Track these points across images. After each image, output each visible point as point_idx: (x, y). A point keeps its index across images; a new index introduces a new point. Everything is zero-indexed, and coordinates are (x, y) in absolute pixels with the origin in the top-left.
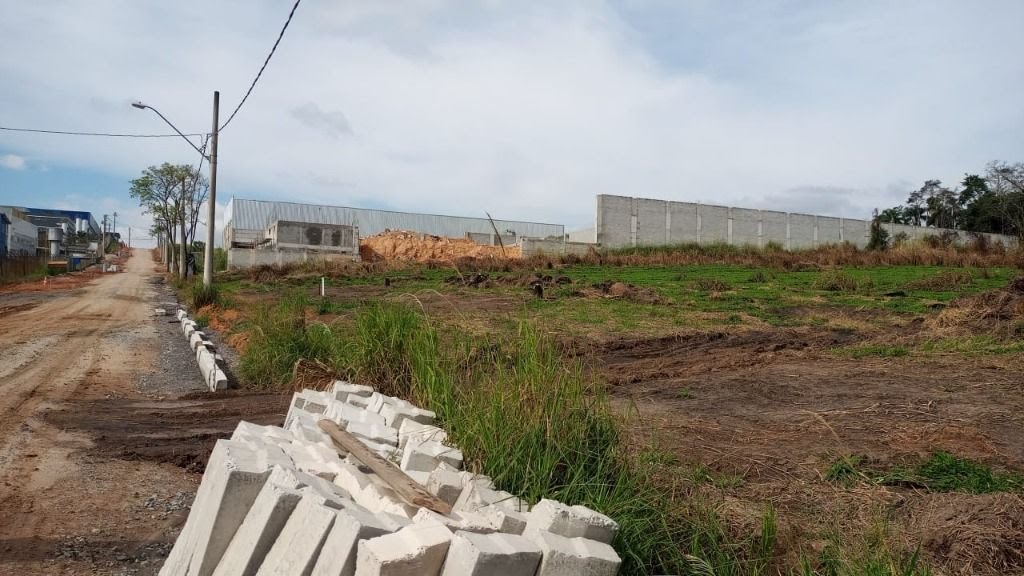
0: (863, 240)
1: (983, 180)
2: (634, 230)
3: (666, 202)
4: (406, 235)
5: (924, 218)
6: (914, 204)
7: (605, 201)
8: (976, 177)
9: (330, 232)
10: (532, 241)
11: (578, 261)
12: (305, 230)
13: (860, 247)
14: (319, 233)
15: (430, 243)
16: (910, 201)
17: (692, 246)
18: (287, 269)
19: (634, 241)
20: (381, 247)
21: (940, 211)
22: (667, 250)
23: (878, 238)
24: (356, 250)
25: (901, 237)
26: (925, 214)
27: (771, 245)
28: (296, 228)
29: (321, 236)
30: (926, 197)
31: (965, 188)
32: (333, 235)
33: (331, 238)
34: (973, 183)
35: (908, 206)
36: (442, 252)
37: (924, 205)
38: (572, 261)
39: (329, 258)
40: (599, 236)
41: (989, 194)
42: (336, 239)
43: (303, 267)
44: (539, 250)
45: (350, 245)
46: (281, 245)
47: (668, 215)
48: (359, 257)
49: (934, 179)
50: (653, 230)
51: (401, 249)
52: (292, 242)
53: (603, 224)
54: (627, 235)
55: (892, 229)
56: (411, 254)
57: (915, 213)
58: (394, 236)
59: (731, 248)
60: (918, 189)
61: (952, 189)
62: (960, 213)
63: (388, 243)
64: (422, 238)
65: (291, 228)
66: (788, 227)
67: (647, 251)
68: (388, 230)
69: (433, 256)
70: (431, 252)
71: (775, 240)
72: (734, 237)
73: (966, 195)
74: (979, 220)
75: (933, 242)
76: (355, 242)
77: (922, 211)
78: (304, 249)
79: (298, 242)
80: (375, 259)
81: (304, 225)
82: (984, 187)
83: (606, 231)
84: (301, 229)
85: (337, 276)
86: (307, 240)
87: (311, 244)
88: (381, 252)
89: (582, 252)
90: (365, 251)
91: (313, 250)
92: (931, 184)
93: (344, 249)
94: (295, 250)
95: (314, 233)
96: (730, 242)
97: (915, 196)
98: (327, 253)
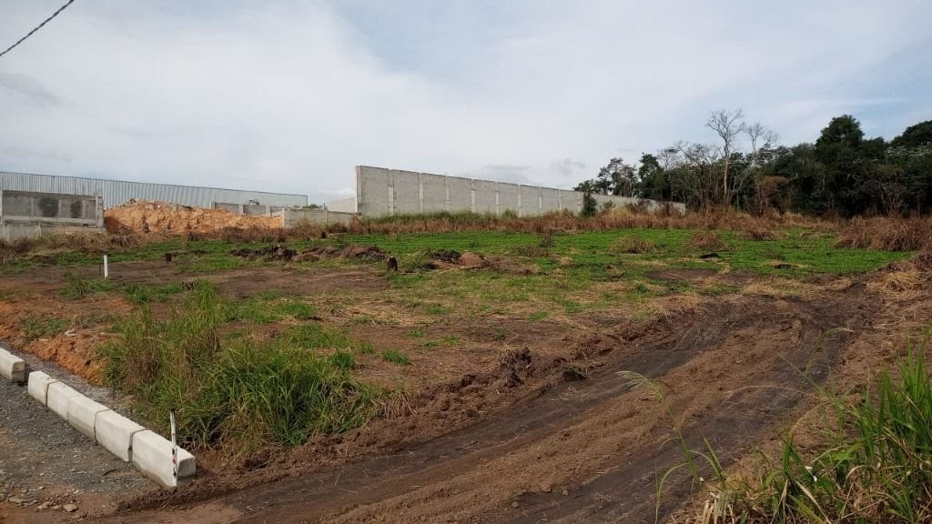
0: (577, 207)
1: (655, 159)
2: (391, 200)
3: (418, 174)
4: (155, 205)
5: (611, 189)
6: (603, 178)
7: (364, 172)
8: (650, 156)
9: (68, 203)
10: (295, 210)
11: (344, 230)
12: (38, 200)
13: (576, 214)
14: (55, 203)
15: (184, 214)
16: (601, 175)
17: (443, 215)
18: (24, 247)
19: (391, 210)
20: (129, 218)
21: (623, 184)
22: (421, 217)
23: (589, 207)
24: (101, 222)
25: (609, 205)
26: (611, 186)
27: (507, 213)
28: (25, 199)
29: (57, 208)
30: (612, 172)
31: (642, 165)
32: (72, 206)
33: (69, 209)
34: (649, 160)
35: (599, 179)
36: (198, 222)
37: (610, 179)
38: (339, 229)
39: (69, 231)
40: (360, 205)
41: (660, 170)
42: (76, 210)
43: (42, 242)
44: (305, 219)
45: (93, 216)
46: (8, 218)
47: (421, 186)
48: (104, 229)
49: (618, 158)
50: (408, 200)
51: (151, 220)
52: (23, 214)
53: (362, 193)
54: (385, 205)
55: (600, 199)
56: (164, 225)
57: (603, 186)
58: (142, 206)
59: (477, 216)
60: (606, 166)
61: (632, 166)
62: (638, 186)
63: (137, 215)
64: (174, 209)
65: (19, 198)
66: (519, 196)
67: (406, 219)
68: (132, 201)
69: (189, 227)
70: (185, 225)
71: (511, 209)
72: (477, 205)
73: (643, 170)
74: (653, 190)
75: (632, 208)
76: (99, 213)
77: (609, 183)
78: (37, 223)
79: (28, 213)
80: (121, 231)
81: (36, 195)
82: (657, 164)
83: (366, 201)
84: (32, 200)
85: (85, 252)
86: (41, 213)
87: (45, 216)
88: (128, 224)
89: (347, 222)
90: (110, 223)
91: (49, 223)
92: (615, 162)
93: (86, 221)
94: (25, 224)
95: (48, 204)
96: (474, 211)
97: (603, 172)
98: (64, 226)
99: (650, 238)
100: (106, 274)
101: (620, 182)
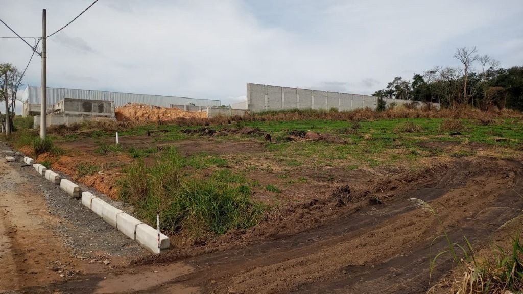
0: (374, 106)
1: (422, 77)
2: (266, 102)
3: (282, 88)
4: (141, 106)
5: (394, 95)
6: (390, 88)
7: (252, 87)
8: (419, 75)
9: (97, 104)
10: (214, 108)
11: (241, 119)
12: (82, 103)
13: (373, 110)
14: (90, 105)
15: (156, 110)
16: (388, 87)
17: (295, 111)
18: (75, 128)
19: (266, 108)
20: (128, 112)
21: (402, 92)
22: (283, 112)
23: (381, 105)
24: (113, 115)
25: (393, 104)
26: (395, 93)
27: (332, 109)
28: (76, 103)
29: (91, 107)
30: (395, 85)
31: (414, 80)
32: (99, 106)
33: (97, 108)
34: (418, 78)
35: (387, 89)
36: (163, 115)
37: (394, 89)
38: (238, 119)
39: (98, 120)
40: (249, 106)
41: (425, 83)
42: (101, 108)
43: (84, 125)
44: (220, 113)
45: (110, 112)
46: (67, 112)
47: (283, 94)
48: (115, 119)
49: (399, 76)
50: (276, 102)
51: (139, 114)
52: (74, 111)
53: (250, 99)
54: (263, 105)
55: (388, 101)
56: (146, 116)
57: (390, 93)
58: (135, 106)
59: (314, 111)
60: (392, 81)
61: (407, 81)
62: (411, 93)
63: (132, 111)
64: (151, 108)
65: (73, 102)
66: (339, 99)
67: (274, 113)
68: (130, 103)
69: (159, 118)
70: (157, 116)
71: (334, 107)
72: (315, 105)
73: (414, 84)
74: (420, 96)
75: (407, 106)
76: (112, 110)
77: (393, 92)
78: (81, 115)
79: (77, 110)
80: (124, 120)
81: (81, 101)
82: (423, 80)
83: (252, 103)
84: (79, 103)
85: (106, 130)
86: (83, 110)
87: (85, 111)
88: (128, 116)
89: (242, 115)
90: (118, 115)
91: (87, 115)
92: (397, 79)
93: (106, 114)
94: (76, 115)
95: (87, 105)
96: (313, 108)
97: (390, 84)
98: (95, 117)
99: (419, 123)
100: (117, 142)
101: (401, 91)
